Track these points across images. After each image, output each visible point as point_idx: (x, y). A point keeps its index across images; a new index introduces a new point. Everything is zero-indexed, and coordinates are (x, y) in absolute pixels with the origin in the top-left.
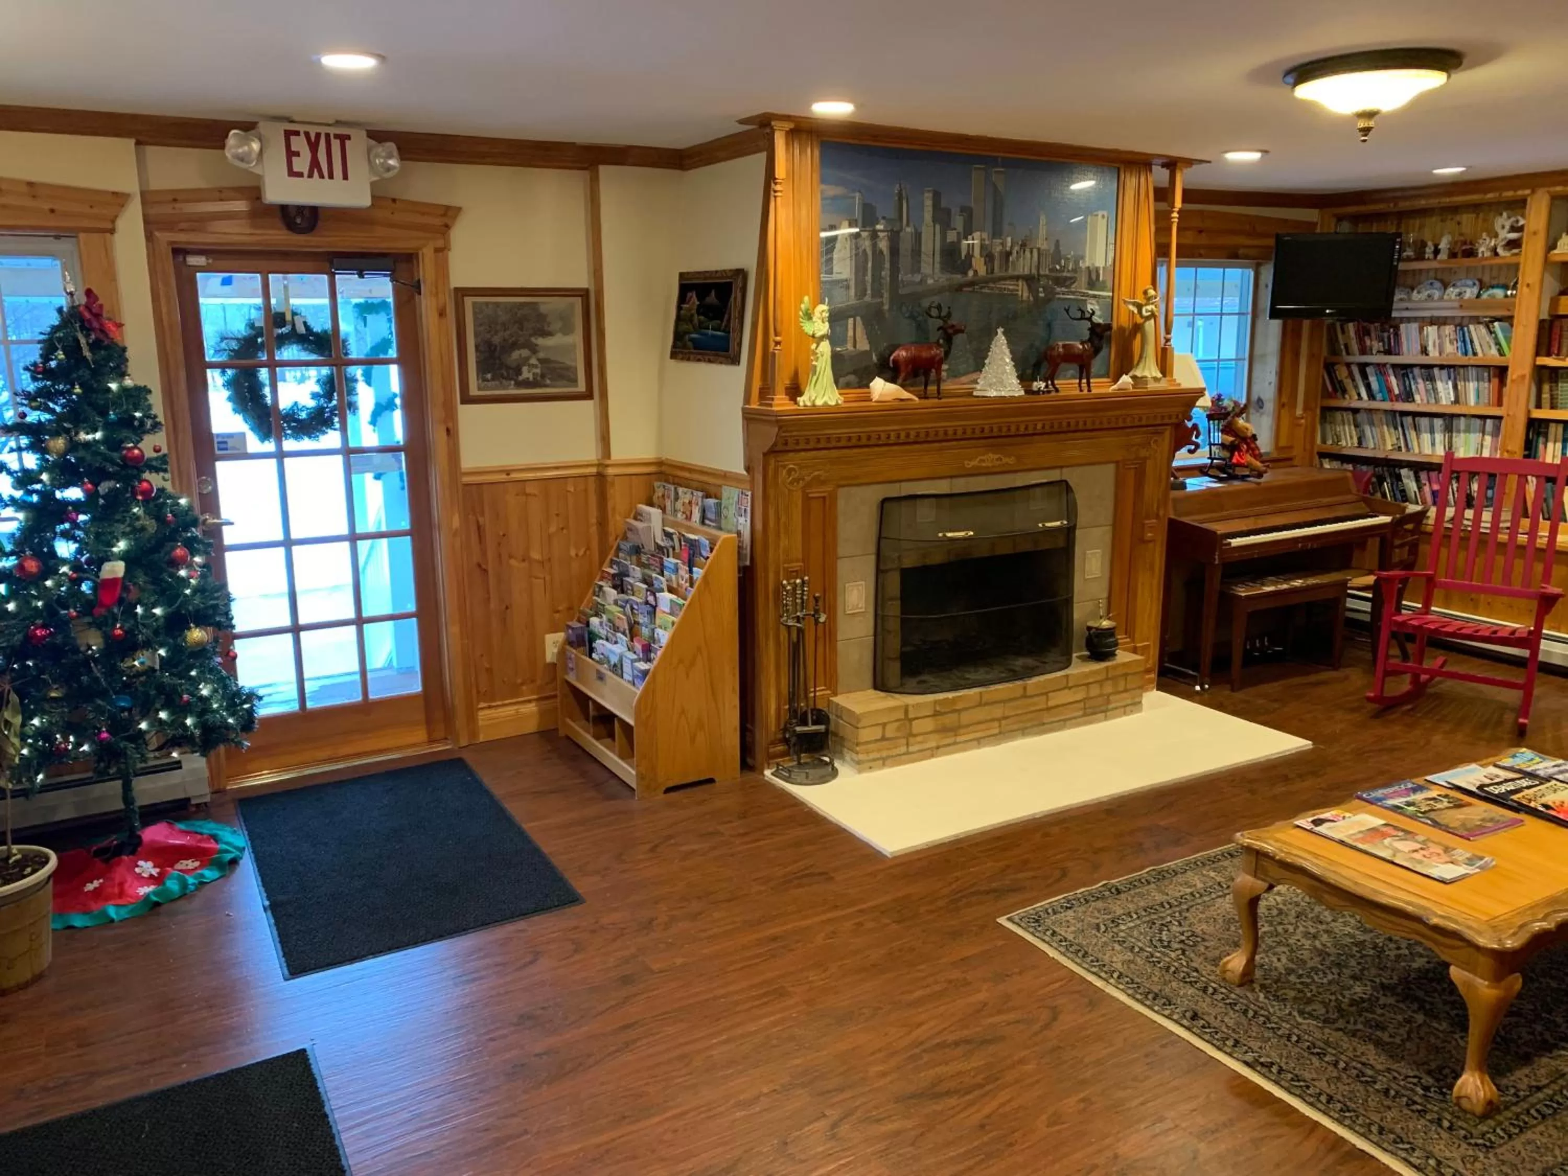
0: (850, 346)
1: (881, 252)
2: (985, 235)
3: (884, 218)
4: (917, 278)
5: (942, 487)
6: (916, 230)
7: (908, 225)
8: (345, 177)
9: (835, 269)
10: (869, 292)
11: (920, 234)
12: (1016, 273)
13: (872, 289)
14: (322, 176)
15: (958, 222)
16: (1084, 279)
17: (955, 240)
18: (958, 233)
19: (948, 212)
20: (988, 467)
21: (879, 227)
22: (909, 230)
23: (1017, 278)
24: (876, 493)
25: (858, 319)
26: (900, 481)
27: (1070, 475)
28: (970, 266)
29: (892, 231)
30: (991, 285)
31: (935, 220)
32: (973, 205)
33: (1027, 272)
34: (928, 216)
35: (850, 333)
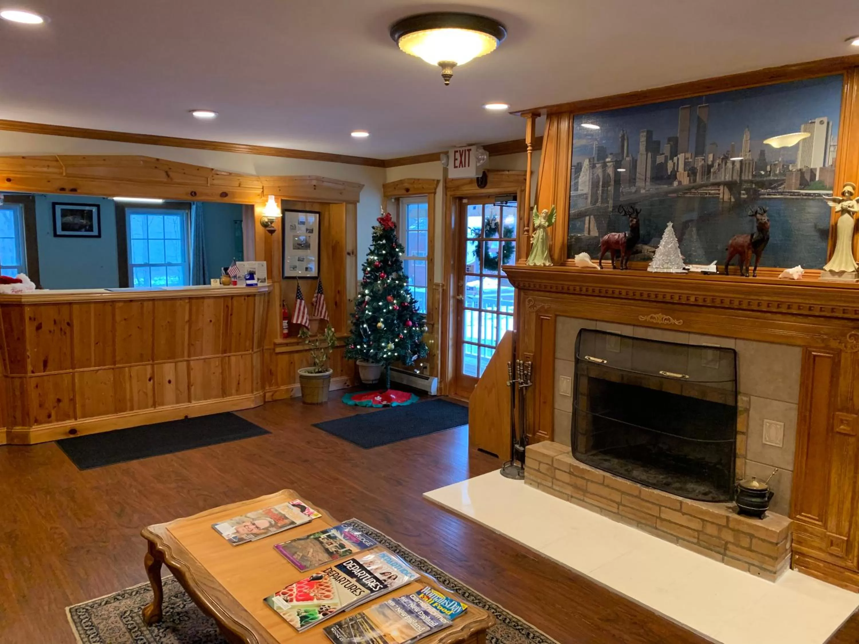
0: (586, 234)
1: (609, 175)
2: (688, 155)
3: (611, 154)
4: (633, 189)
5: (628, 331)
6: (633, 159)
7: (627, 156)
8: (469, 166)
9: (580, 188)
10: (600, 200)
11: (636, 161)
12: (718, 180)
13: (602, 199)
14: (462, 167)
15: (666, 149)
16: (794, 181)
17: (663, 161)
18: (666, 157)
19: (658, 143)
20: (657, 323)
21: (608, 160)
22: (628, 159)
23: (718, 184)
24: (579, 324)
25: (592, 217)
26: (596, 320)
27: (739, 346)
28: (675, 178)
29: (616, 161)
30: (693, 191)
31: (647, 150)
32: (678, 135)
33: (728, 178)
34: (642, 147)
35: (587, 226)
